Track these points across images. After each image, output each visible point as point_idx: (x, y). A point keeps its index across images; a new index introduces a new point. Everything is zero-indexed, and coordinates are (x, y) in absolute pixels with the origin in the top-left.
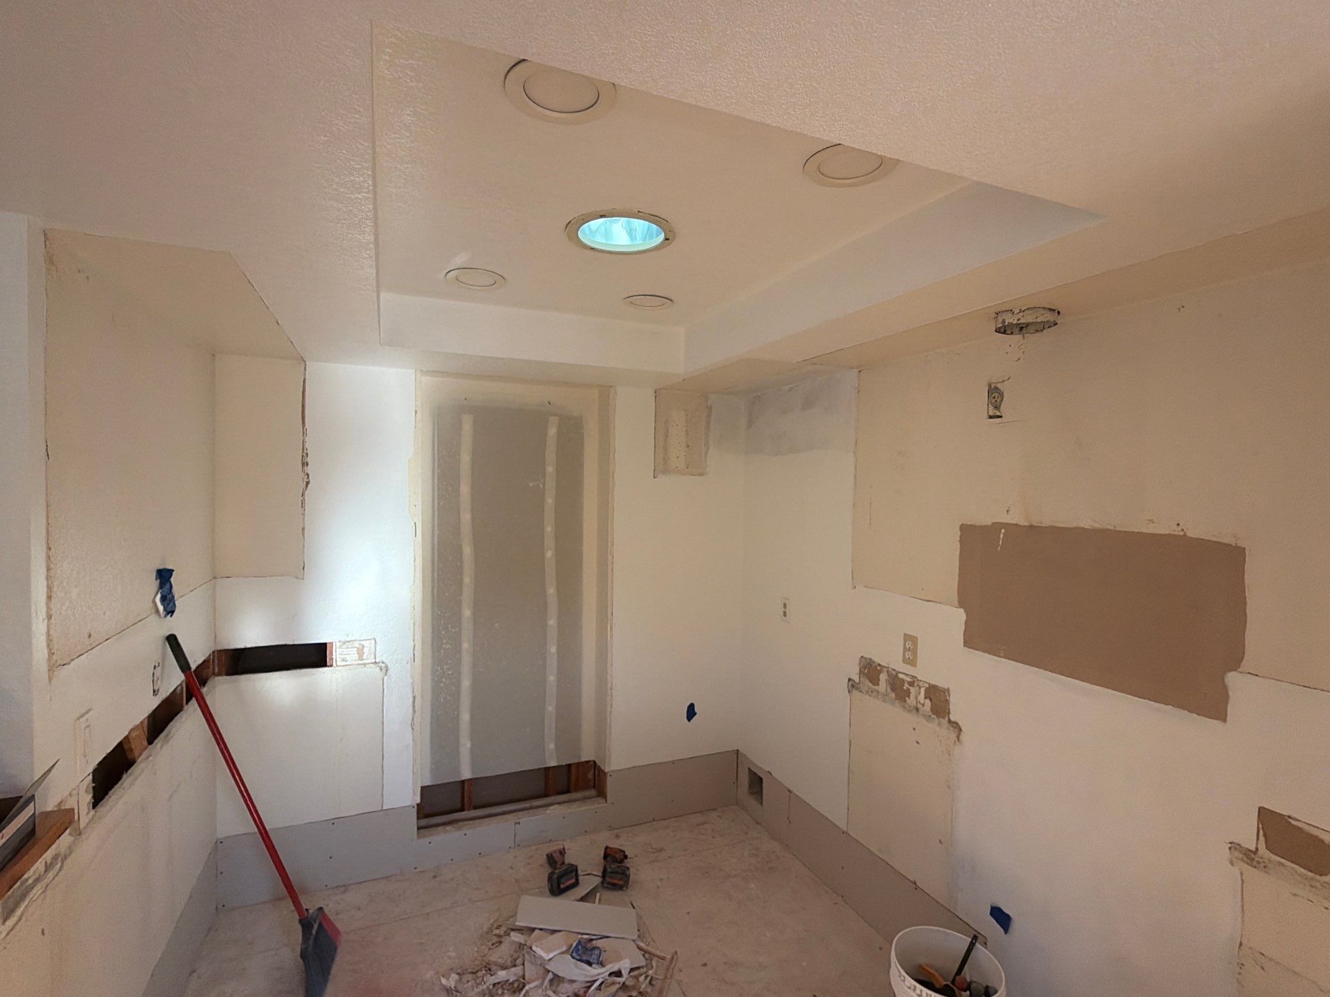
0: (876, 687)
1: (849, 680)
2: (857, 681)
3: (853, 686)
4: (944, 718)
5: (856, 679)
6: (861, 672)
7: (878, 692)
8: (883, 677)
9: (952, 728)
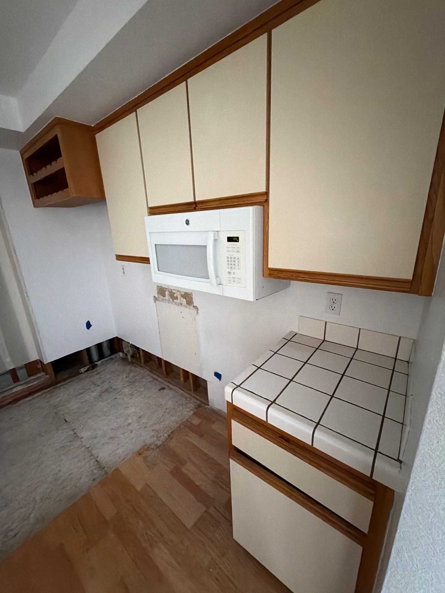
0: (164, 298)
1: (154, 297)
3: (156, 299)
4: (191, 305)
5: (157, 296)
6: (158, 293)
7: (166, 300)
8: (167, 293)
9: (195, 309)
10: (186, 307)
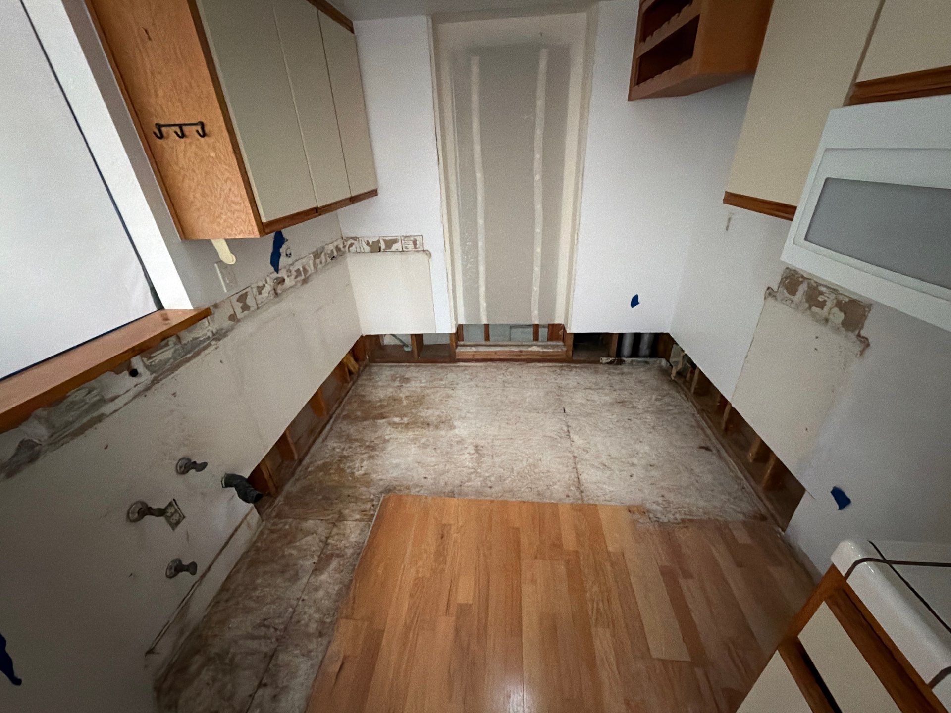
0: (791, 297)
1: (768, 288)
2: (776, 290)
3: (770, 294)
4: (853, 331)
5: (775, 288)
6: (782, 283)
7: (792, 301)
8: (803, 288)
9: (858, 342)
10: (836, 330)
